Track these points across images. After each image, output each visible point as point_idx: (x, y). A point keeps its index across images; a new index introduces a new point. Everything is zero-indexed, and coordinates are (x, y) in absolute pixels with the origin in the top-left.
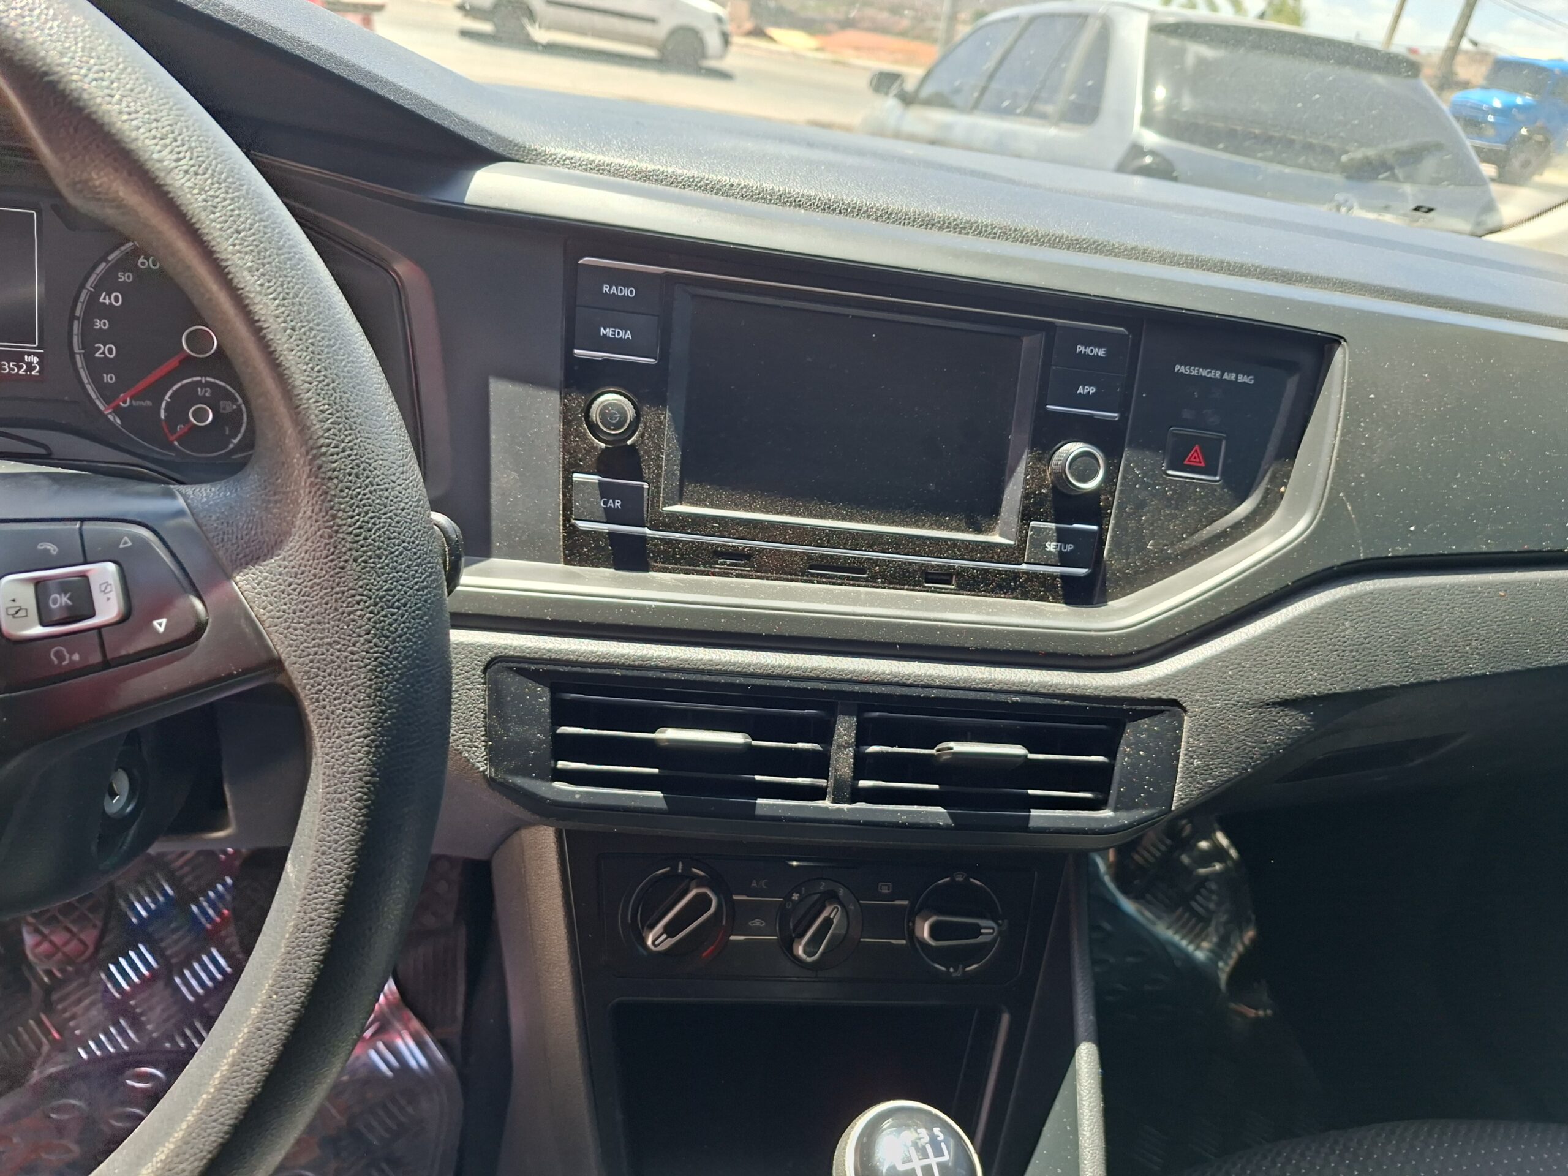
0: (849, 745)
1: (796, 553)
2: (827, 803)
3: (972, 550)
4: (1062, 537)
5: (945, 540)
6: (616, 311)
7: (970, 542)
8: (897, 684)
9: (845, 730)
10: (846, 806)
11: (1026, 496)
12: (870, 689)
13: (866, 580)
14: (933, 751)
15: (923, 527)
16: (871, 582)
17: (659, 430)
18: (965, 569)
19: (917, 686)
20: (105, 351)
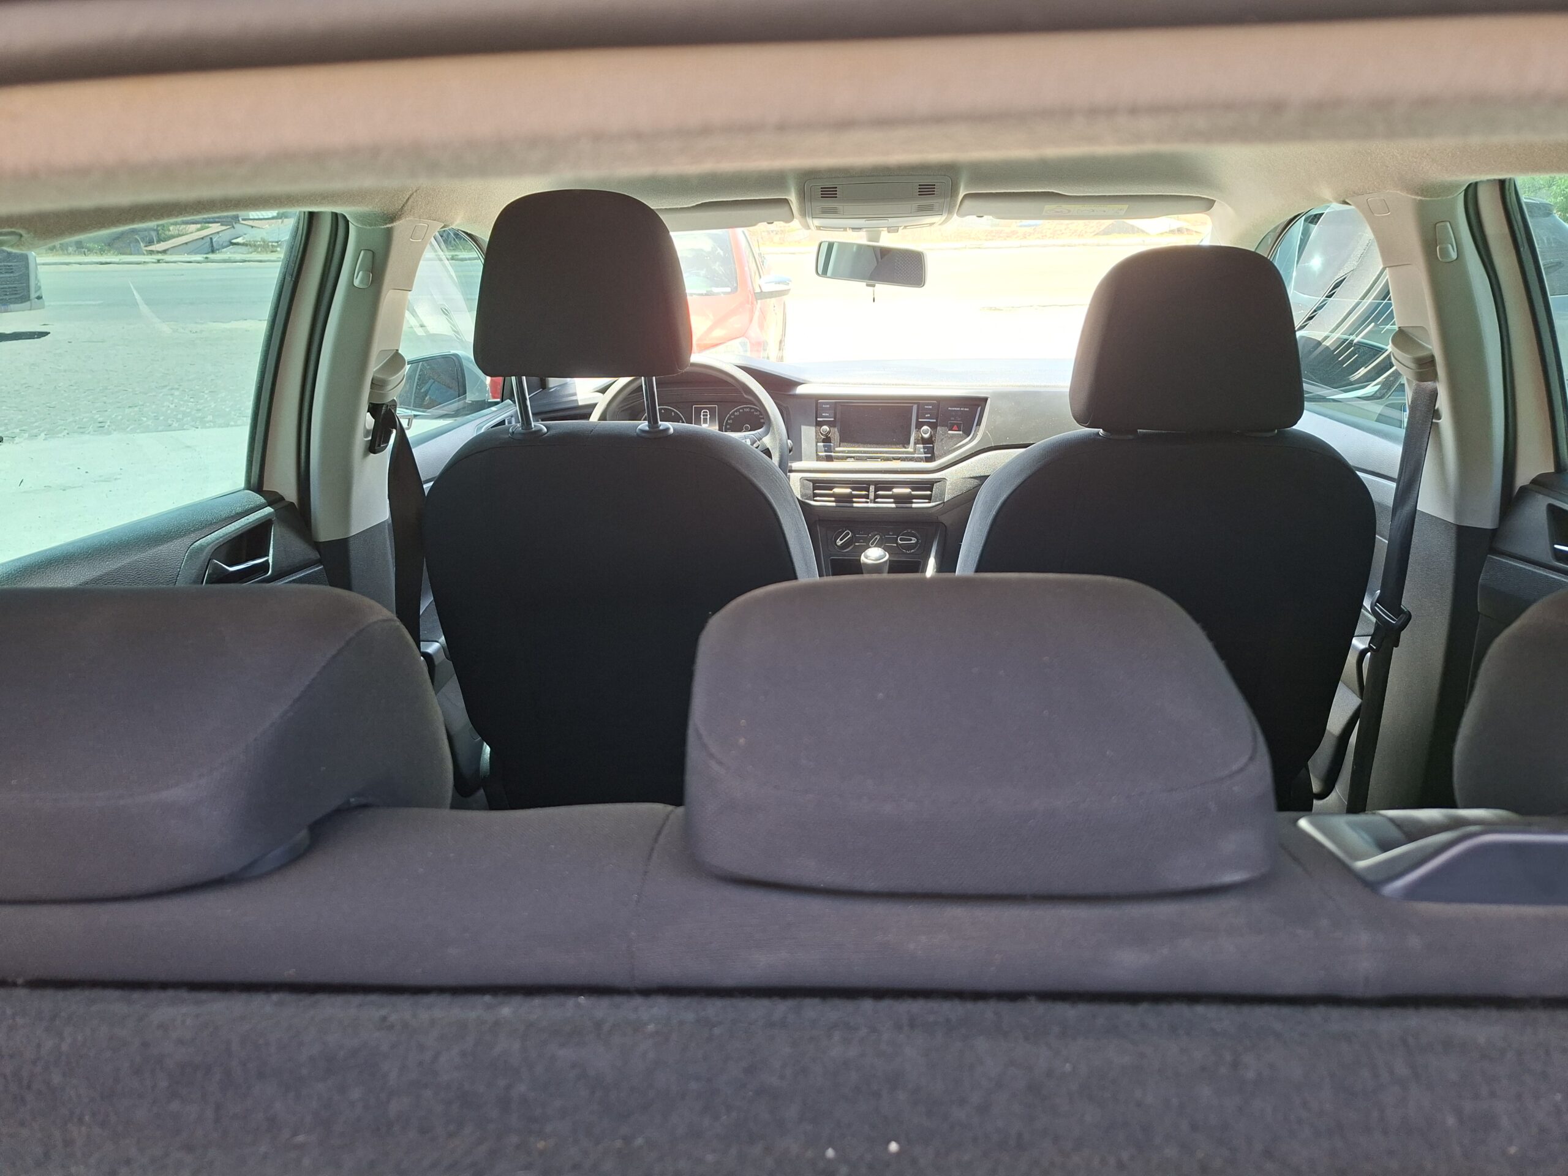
0: (873, 492)
2: (868, 504)
4: (924, 448)
6: (825, 410)
8: (882, 479)
9: (872, 488)
10: (873, 505)
11: (915, 439)
12: (877, 480)
14: (892, 493)
16: (882, 460)
17: (835, 433)
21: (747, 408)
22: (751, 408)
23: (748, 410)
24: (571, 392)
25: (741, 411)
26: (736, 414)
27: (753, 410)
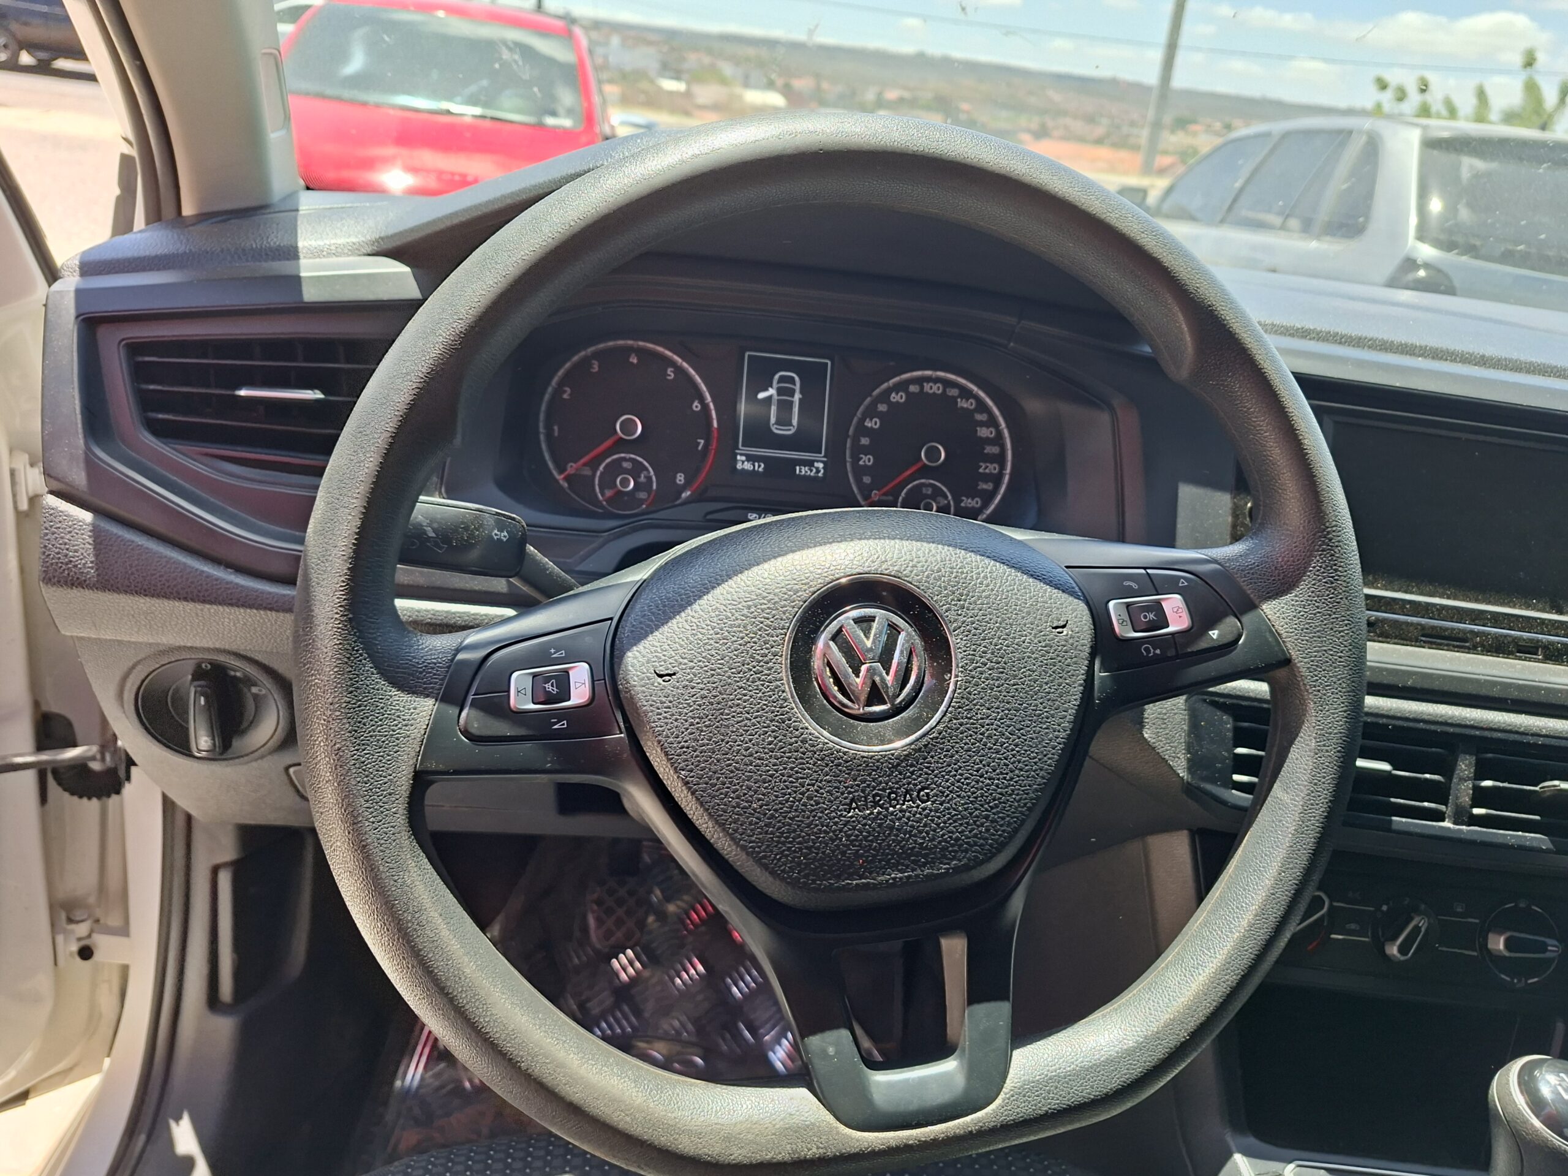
0: (1469, 779)
1: (1412, 624)
2: (1447, 824)
3: (1558, 628)
5: (1536, 619)
7: (1556, 621)
8: (1510, 732)
9: (1465, 766)
10: (1464, 827)
12: (1487, 734)
13: (1469, 648)
14: (1537, 788)
15: (1514, 607)
16: (1472, 649)
18: (1552, 643)
19: (1527, 734)
20: (867, 460)
21: (937, 380)
22: (947, 383)
23: (936, 389)
24: (276, 239)
25: (913, 388)
26: (895, 397)
27: (954, 392)
